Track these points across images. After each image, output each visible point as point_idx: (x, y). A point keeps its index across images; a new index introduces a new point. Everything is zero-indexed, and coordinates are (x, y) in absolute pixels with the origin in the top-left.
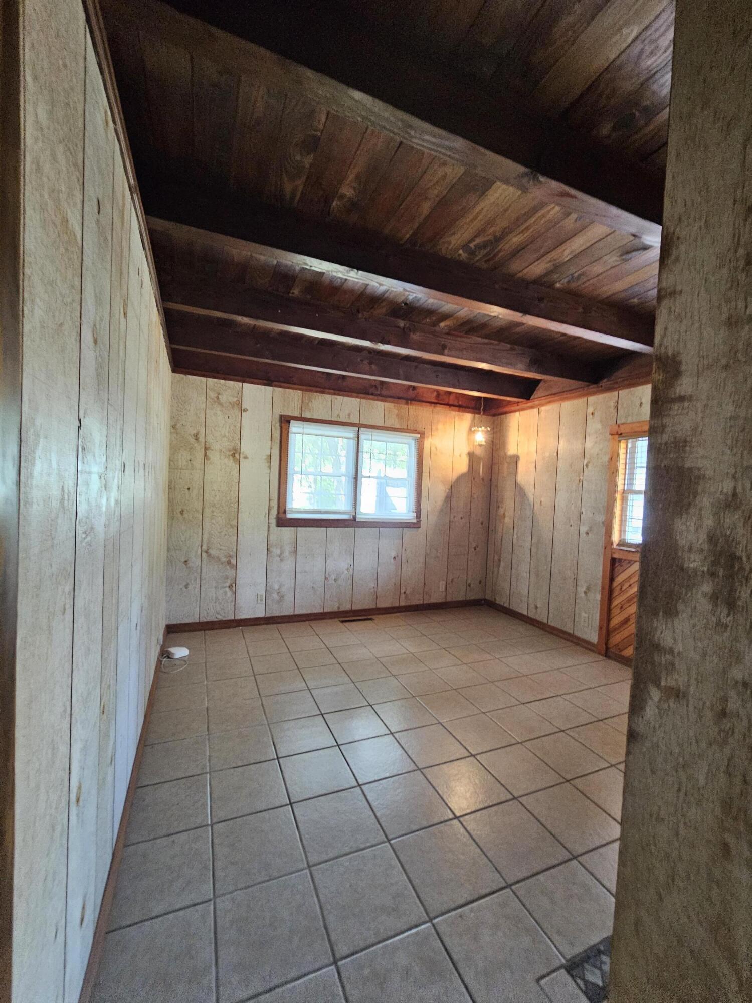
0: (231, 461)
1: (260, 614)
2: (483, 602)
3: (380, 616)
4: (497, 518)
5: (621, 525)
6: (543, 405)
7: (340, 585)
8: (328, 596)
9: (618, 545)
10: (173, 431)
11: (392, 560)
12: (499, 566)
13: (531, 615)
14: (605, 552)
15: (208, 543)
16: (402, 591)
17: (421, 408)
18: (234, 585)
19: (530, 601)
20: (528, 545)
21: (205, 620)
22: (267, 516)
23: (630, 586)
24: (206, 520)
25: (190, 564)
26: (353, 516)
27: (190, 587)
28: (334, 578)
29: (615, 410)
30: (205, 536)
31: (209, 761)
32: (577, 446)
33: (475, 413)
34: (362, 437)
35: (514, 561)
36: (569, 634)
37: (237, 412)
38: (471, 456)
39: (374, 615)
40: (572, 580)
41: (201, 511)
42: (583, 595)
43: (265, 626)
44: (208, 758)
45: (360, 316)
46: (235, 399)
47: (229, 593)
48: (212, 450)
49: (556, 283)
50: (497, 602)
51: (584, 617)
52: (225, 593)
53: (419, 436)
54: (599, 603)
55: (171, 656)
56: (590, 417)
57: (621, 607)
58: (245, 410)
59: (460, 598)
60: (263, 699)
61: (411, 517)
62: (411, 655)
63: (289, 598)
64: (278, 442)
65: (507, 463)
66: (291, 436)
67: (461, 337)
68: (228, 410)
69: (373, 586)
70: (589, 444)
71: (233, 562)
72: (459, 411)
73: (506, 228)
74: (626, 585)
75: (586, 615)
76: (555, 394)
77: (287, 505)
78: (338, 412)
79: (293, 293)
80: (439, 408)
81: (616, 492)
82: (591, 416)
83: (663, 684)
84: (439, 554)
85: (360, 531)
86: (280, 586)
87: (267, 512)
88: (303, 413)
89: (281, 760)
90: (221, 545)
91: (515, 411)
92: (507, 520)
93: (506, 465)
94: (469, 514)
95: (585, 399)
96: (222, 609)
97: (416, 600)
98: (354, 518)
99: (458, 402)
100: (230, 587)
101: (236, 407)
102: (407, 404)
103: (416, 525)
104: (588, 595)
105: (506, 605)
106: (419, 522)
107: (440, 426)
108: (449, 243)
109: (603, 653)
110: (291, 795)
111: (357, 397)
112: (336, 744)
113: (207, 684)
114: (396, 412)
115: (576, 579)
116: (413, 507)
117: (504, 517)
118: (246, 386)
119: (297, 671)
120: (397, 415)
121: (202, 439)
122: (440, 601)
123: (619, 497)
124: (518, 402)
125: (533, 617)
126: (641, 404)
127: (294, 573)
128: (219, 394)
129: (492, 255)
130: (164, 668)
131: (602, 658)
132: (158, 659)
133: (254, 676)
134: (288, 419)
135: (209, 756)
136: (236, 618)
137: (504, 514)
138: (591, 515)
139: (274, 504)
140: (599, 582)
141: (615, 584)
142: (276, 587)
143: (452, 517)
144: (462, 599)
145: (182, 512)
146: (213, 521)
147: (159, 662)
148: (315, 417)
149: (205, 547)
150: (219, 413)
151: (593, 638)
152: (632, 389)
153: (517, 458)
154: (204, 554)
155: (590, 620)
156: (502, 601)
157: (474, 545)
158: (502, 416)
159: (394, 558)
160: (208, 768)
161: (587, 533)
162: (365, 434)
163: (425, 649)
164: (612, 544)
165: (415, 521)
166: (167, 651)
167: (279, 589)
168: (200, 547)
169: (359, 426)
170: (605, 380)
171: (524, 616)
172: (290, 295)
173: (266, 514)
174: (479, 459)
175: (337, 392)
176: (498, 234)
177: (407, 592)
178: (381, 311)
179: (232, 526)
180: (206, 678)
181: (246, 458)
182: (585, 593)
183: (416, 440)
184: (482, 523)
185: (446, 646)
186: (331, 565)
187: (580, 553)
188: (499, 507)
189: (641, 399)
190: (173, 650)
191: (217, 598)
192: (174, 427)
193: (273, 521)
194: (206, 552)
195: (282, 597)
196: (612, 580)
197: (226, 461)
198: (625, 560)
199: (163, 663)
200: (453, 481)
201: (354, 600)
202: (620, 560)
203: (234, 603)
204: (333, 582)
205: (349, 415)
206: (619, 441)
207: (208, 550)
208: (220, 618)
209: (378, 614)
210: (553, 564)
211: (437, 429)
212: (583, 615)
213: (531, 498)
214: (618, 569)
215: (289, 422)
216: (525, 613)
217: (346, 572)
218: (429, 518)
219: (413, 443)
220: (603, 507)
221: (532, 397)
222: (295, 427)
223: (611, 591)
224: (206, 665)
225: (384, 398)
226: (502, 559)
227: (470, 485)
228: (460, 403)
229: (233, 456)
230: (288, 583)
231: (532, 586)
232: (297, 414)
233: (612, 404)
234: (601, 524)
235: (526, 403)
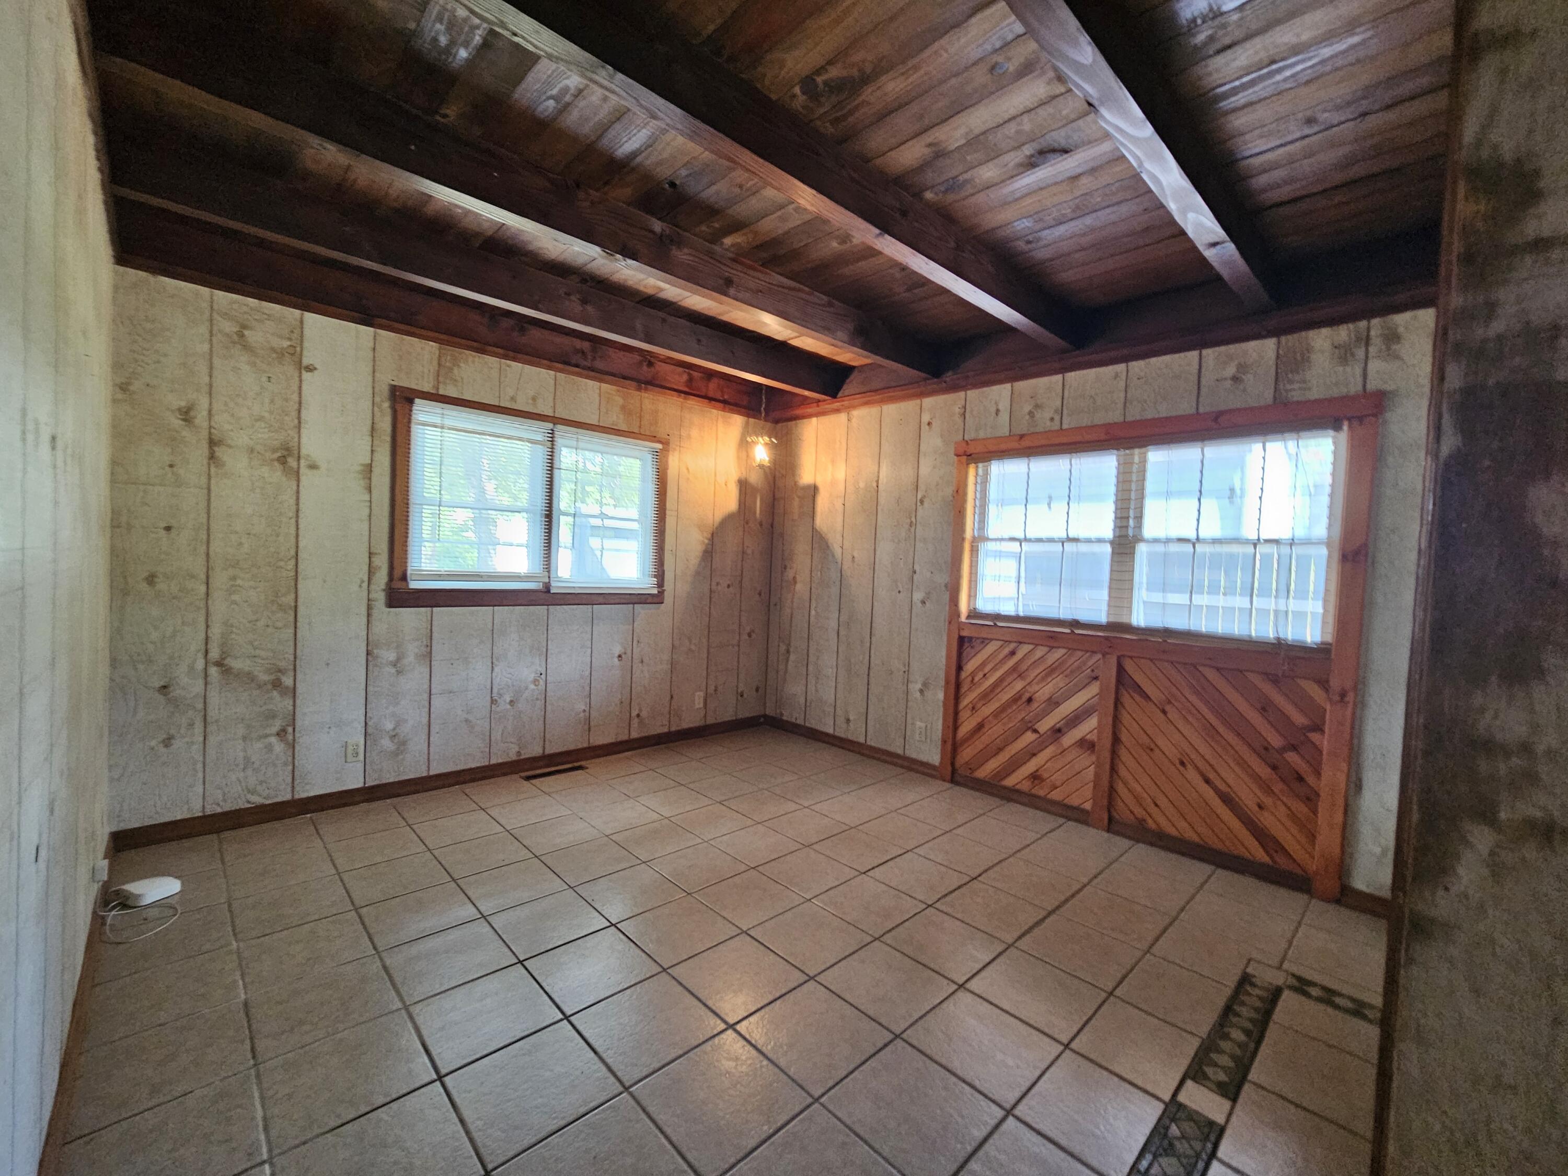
0: (279, 473)
1: (354, 782)
2: (762, 720)
3: (597, 760)
4: (784, 584)
5: (970, 588)
6: (854, 407)
7: (520, 712)
8: (496, 735)
9: (969, 617)
10: (120, 396)
11: (616, 660)
12: (787, 660)
13: (840, 733)
14: (949, 630)
15: (223, 645)
16: (634, 713)
17: (661, 398)
18: (290, 729)
19: (839, 712)
20: (833, 624)
21: (219, 810)
22: (365, 585)
23: (985, 675)
24: (218, 597)
25: (177, 692)
26: (545, 583)
27: (177, 744)
28: (508, 700)
29: (962, 418)
30: (216, 631)
31: (266, 1129)
32: (907, 473)
33: (748, 416)
34: (559, 441)
35: (811, 651)
36: (898, 756)
37: (291, 370)
38: (743, 484)
39: (587, 759)
40: (901, 673)
41: (203, 577)
42: (918, 694)
43: (365, 806)
44: (261, 1124)
45: (581, 195)
46: (286, 344)
47: (279, 747)
48: (230, 446)
49: (927, 189)
50: (785, 718)
51: (920, 728)
52: (269, 748)
53: (660, 446)
54: (941, 704)
55: (130, 903)
56: (925, 427)
57: (973, 708)
58: (310, 369)
59: (728, 715)
60: (384, 954)
61: (647, 584)
62: (667, 821)
63: (417, 745)
64: (388, 439)
65: (799, 497)
66: (416, 430)
67: (755, 269)
68: (269, 364)
69: (583, 707)
70: (925, 470)
71: (288, 681)
72: (724, 410)
73: (884, 57)
74: (980, 675)
75: (923, 725)
76: (876, 391)
77: (409, 564)
78: (511, 392)
79: (445, 116)
80: (692, 402)
81: (963, 539)
82: (927, 427)
83: (1503, 815)
84: (693, 647)
85: (558, 611)
86: (398, 725)
87: (366, 579)
88: (441, 386)
89: (447, 1080)
90: (255, 649)
91: (810, 416)
92: (799, 587)
93: (796, 502)
94: (739, 579)
95: (918, 401)
96: (261, 783)
97: (658, 727)
98: (547, 588)
99: (723, 396)
100: (281, 734)
101: (287, 358)
102: (639, 389)
103: (656, 599)
104: (925, 693)
105: (800, 722)
106: (661, 593)
107: (694, 433)
108: (782, 64)
109: (949, 777)
110: (482, 1151)
111: (549, 368)
112: (560, 1016)
113: (238, 952)
114: (620, 401)
115: (907, 672)
116: (650, 568)
117: (795, 583)
118: (311, 318)
119: (453, 885)
120: (623, 408)
121: (201, 417)
122: (697, 724)
123: (967, 546)
124: (819, 401)
125: (842, 735)
126: (998, 411)
127: (426, 696)
128: (244, 327)
129: (845, 111)
130: (111, 930)
131: (948, 785)
132: (94, 913)
133: (356, 910)
134: (411, 396)
135: (265, 1119)
136: (297, 797)
137: (794, 578)
138: (929, 574)
139: (382, 562)
140: (942, 675)
141: (963, 675)
142: (389, 726)
143: (714, 584)
144: (730, 719)
145: (151, 579)
146: (235, 597)
147: (98, 921)
148: (467, 396)
149: (214, 654)
150: (246, 368)
151: (933, 755)
152: (985, 389)
153: (814, 490)
154: (213, 671)
155: (929, 731)
156: (792, 715)
157: (748, 629)
158: (790, 423)
159: (620, 656)
160: (264, 1150)
161: (923, 602)
162: (564, 436)
163: (688, 808)
164: (959, 616)
165: (655, 591)
166: (118, 893)
167: (394, 729)
168: (200, 656)
169: (556, 420)
170: (950, 373)
171: (827, 735)
172: (438, 118)
173: (363, 582)
174: (754, 490)
175: (511, 354)
176: (868, 69)
177: (644, 714)
178: (622, 193)
179: (282, 608)
180: (235, 935)
181: (313, 467)
182: (921, 691)
183: (656, 453)
184: (760, 594)
185: (723, 798)
186: (502, 675)
187: (913, 632)
188: (785, 568)
189: (996, 404)
190: (133, 888)
191: (247, 759)
192: (123, 387)
193: (380, 597)
194: (219, 664)
195: (404, 743)
196: (960, 668)
197: (265, 471)
198: (978, 638)
199: (109, 921)
200: (716, 524)
201: (547, 736)
202: (970, 639)
203: (290, 768)
204: (509, 707)
205: (534, 399)
206: (968, 464)
207: (224, 659)
208: (257, 800)
209: (593, 758)
210: (872, 652)
211: (689, 437)
212: (918, 724)
213: (838, 551)
214: (967, 651)
215: (411, 402)
216: (830, 731)
217: (532, 686)
218: (677, 587)
219: (649, 457)
220: (945, 563)
221: (840, 394)
222: (423, 412)
223: (958, 686)
224: (230, 906)
225: (598, 375)
226: (791, 650)
227: (741, 533)
228: (726, 397)
229: (283, 460)
230: (414, 717)
231: (840, 686)
232: (427, 387)
233: (957, 410)
234: (944, 588)
235: (833, 403)
